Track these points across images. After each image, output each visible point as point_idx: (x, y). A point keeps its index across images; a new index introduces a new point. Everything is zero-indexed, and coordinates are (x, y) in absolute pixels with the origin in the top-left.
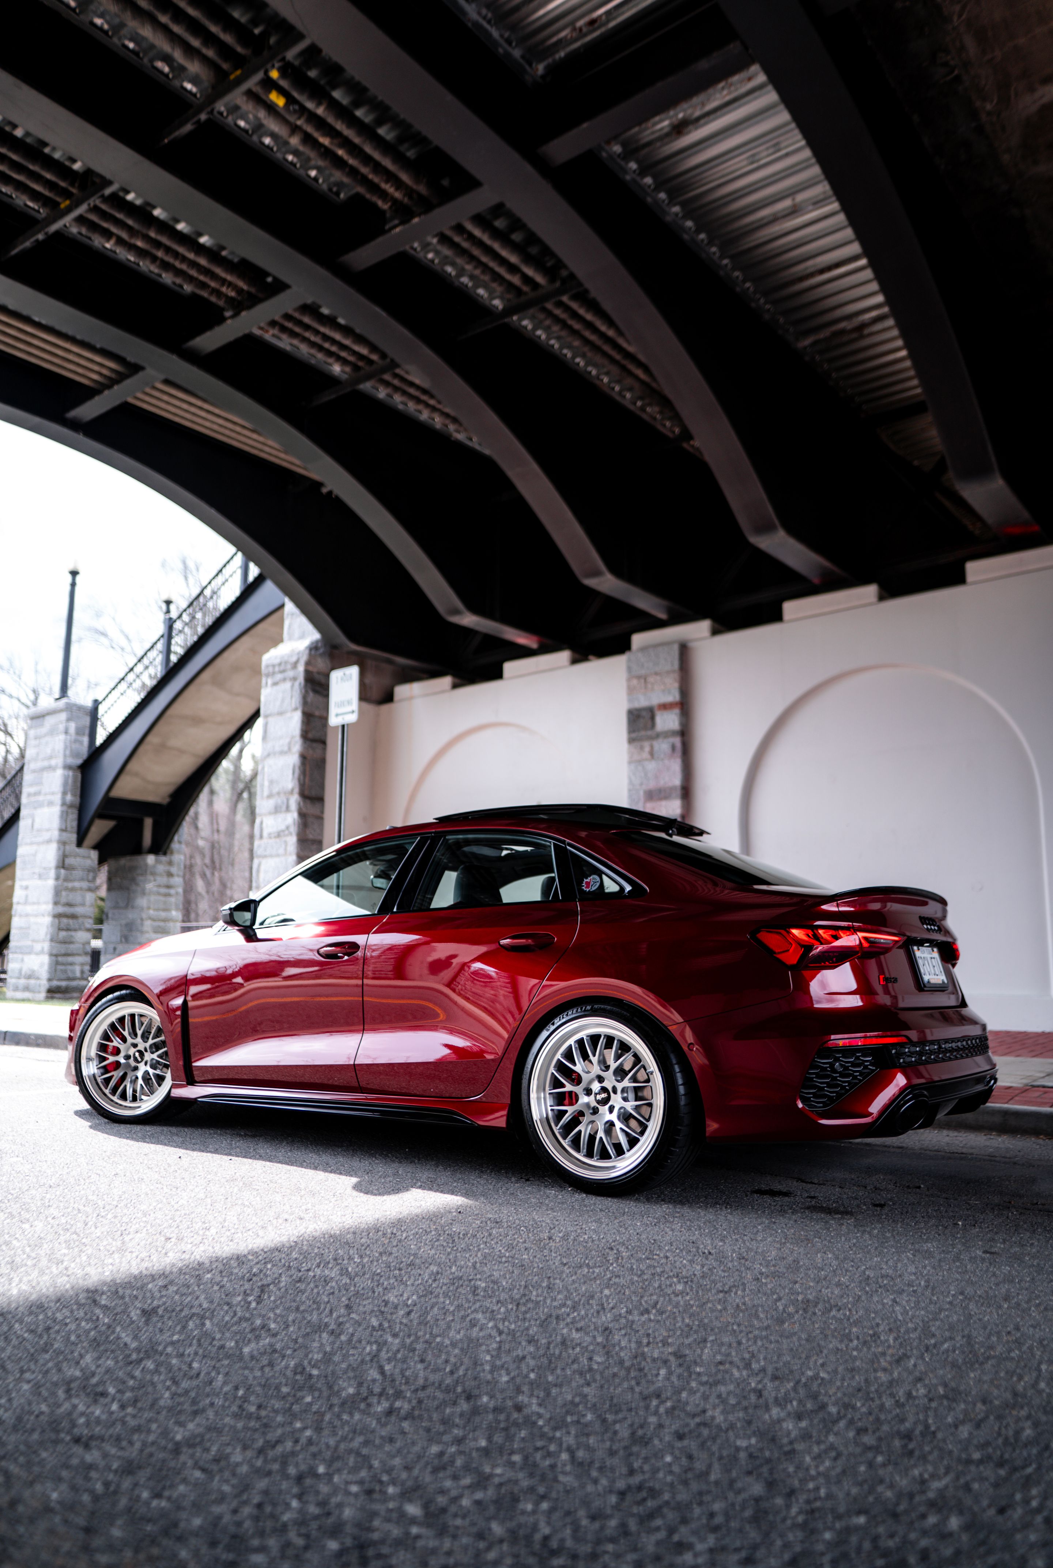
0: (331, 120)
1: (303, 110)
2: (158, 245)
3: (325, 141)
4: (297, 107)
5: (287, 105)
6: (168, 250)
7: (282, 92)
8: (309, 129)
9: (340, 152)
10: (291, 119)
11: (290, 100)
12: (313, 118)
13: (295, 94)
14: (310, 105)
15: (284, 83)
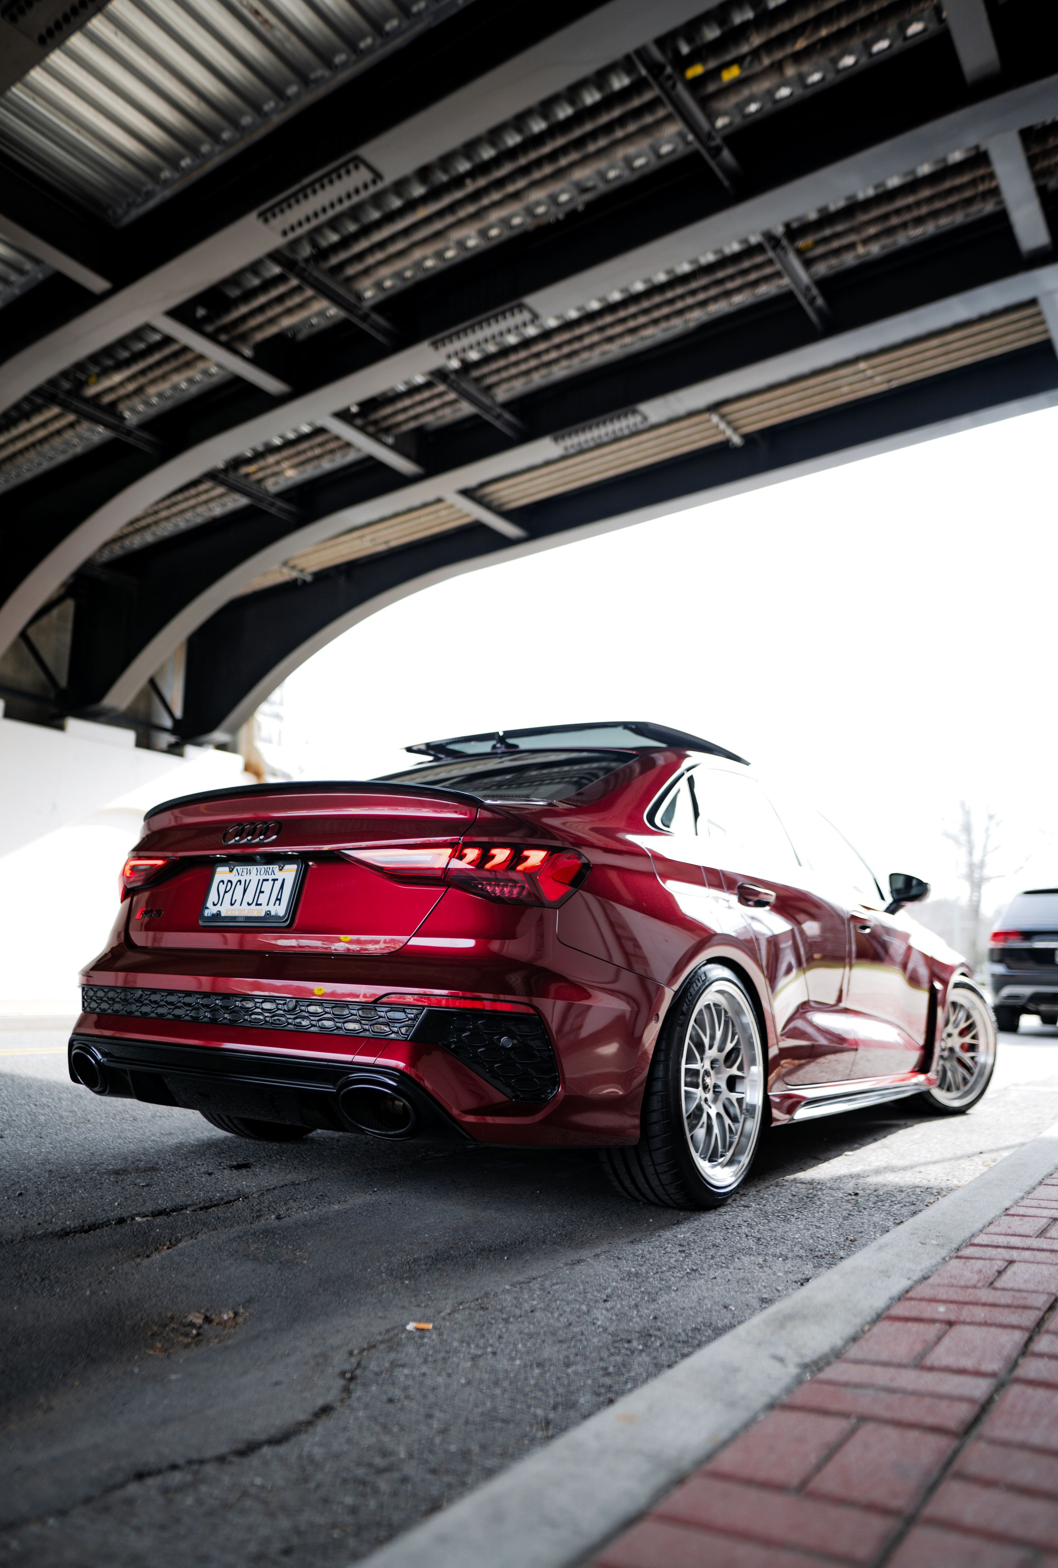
0: (774, 32)
1: (755, 53)
2: (886, 217)
3: (801, 44)
4: (748, 59)
5: (741, 66)
6: (898, 212)
7: (727, 65)
8: (779, 55)
9: (824, 32)
10: (757, 68)
11: (739, 61)
12: (768, 46)
13: (728, 57)
14: (745, 49)
15: (712, 64)
